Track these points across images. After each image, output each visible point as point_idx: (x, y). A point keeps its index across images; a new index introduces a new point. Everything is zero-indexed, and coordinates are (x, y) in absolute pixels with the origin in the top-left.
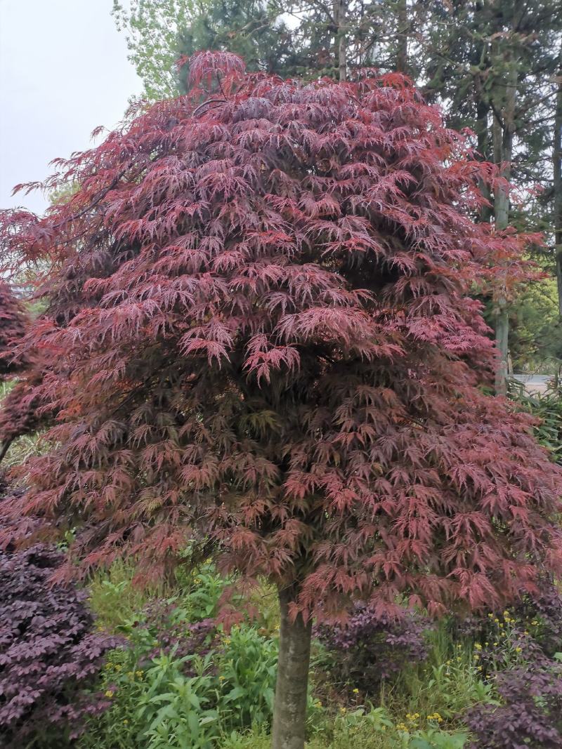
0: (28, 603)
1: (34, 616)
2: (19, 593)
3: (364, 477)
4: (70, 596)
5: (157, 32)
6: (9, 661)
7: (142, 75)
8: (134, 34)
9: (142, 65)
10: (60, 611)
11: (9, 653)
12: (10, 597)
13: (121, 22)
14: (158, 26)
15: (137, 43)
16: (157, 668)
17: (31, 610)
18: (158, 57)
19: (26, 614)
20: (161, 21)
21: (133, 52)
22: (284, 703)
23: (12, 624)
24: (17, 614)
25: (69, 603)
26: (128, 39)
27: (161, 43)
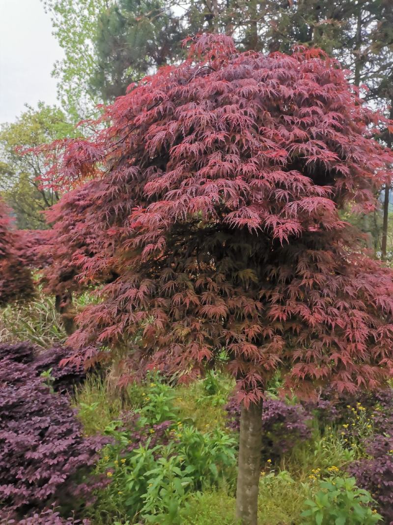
0: (44, 418)
1: (49, 426)
2: (34, 411)
3: (322, 306)
4: (68, 412)
5: (73, 16)
6: (41, 456)
7: (63, 46)
8: (57, 17)
9: (63, 39)
10: (64, 423)
11: (40, 451)
12: (28, 415)
13: (48, 7)
14: (74, 11)
15: (59, 23)
16: (138, 456)
17: (47, 422)
18: (74, 34)
19: (43, 425)
20: (77, 8)
21: (56, 29)
22: (246, 464)
23: (33, 433)
24: (37, 425)
25: (68, 417)
26: (52, 19)
27: (77, 24)
